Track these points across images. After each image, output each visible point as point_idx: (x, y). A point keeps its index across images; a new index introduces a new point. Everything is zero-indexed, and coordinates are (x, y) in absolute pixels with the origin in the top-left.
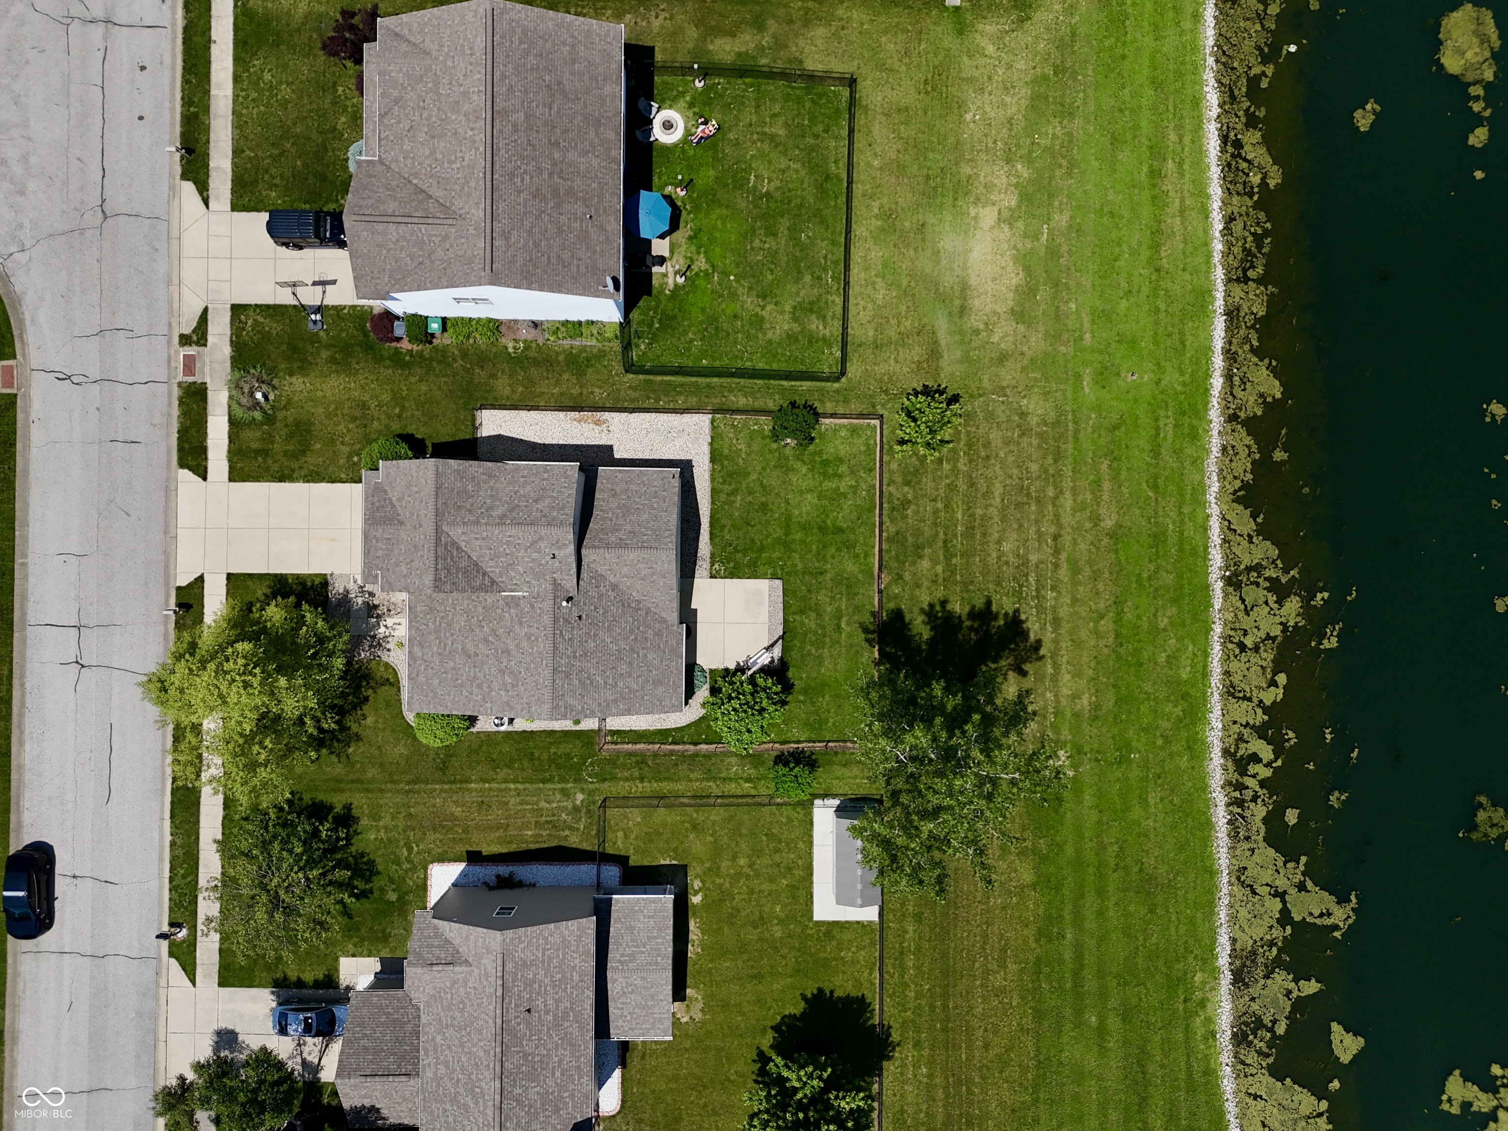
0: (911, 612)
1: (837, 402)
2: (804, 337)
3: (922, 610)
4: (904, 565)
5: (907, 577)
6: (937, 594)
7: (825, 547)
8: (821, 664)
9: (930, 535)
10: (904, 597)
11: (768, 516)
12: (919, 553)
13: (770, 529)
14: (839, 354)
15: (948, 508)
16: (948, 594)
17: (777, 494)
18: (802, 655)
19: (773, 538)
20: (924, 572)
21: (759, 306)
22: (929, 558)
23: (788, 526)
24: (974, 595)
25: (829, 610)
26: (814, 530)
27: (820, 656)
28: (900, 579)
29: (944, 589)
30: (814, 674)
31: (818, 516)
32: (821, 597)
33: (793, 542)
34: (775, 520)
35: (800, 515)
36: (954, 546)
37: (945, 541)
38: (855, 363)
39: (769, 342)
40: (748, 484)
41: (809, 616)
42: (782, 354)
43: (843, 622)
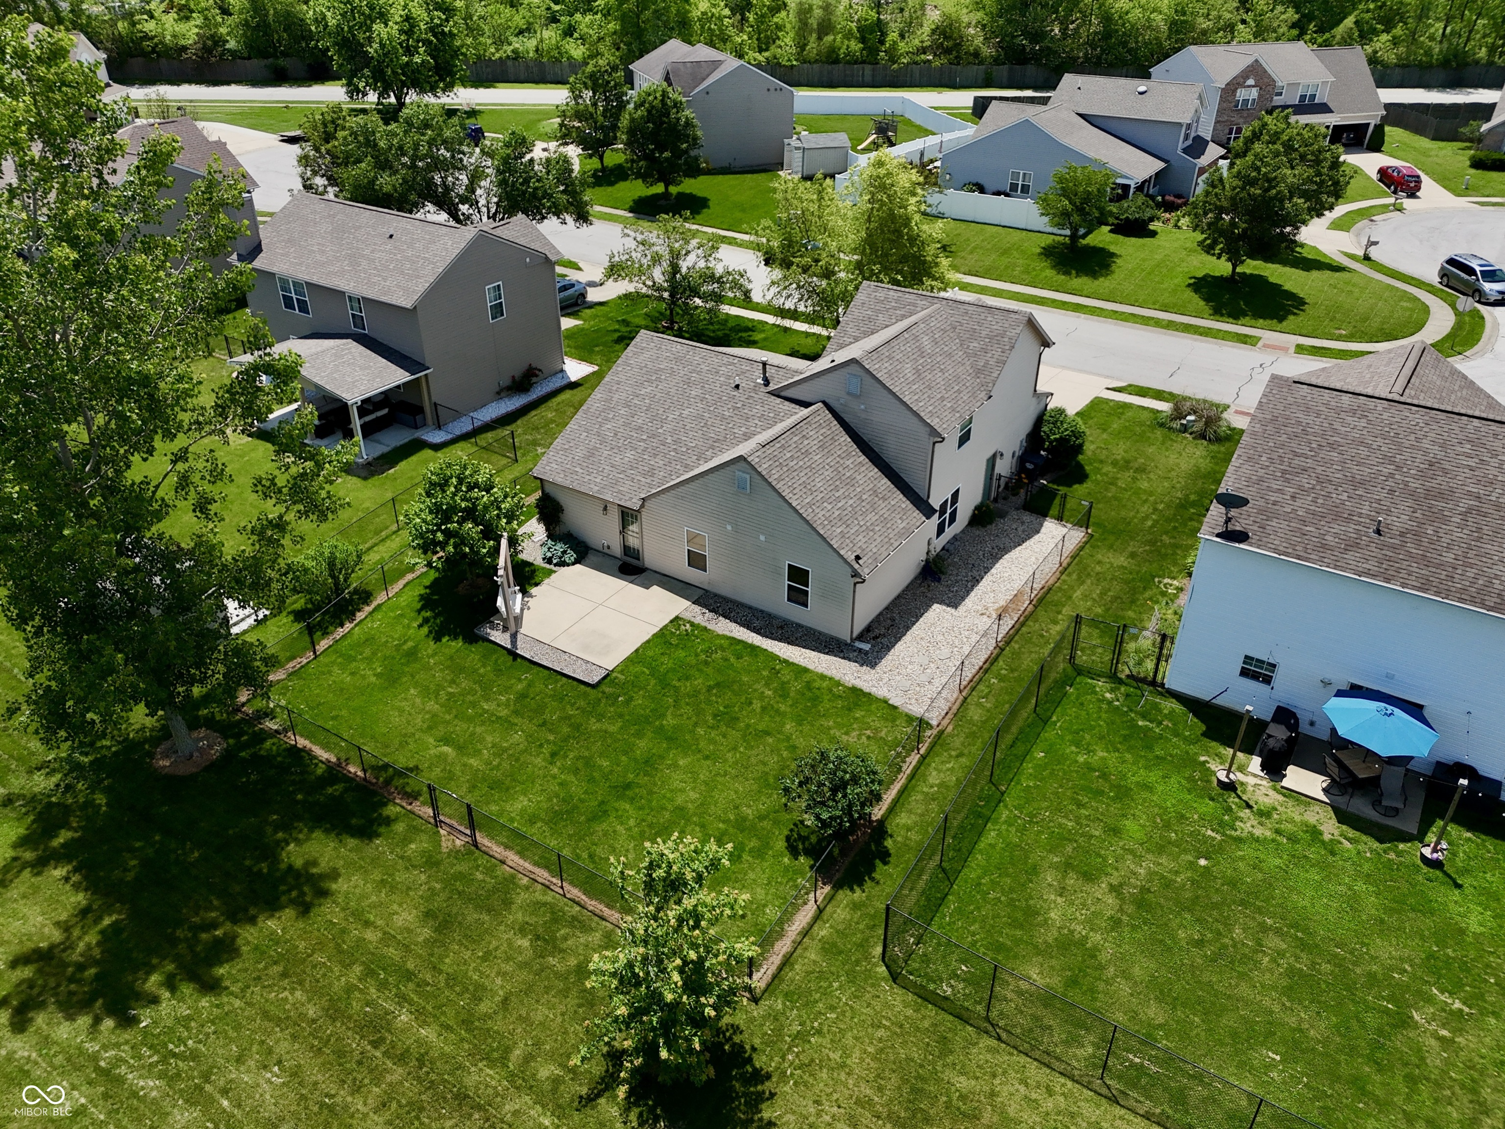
0: (354, 852)
1: (841, 933)
2: (1018, 942)
4: (442, 881)
5: (415, 875)
6: (338, 904)
7: (591, 780)
8: (426, 692)
9: (447, 956)
10: (391, 853)
11: (709, 718)
12: (435, 917)
13: (687, 710)
14: (945, 992)
15: (463, 1021)
16: (314, 923)
17: (735, 749)
18: (462, 670)
19: (668, 708)
20: (395, 907)
21: (1121, 885)
22: (409, 931)
23: (670, 739)
24: (261, 966)
25: (489, 739)
26: (632, 776)
27: (437, 695)
28: (426, 862)
29: (331, 921)
30: (421, 676)
31: (651, 793)
32: (518, 737)
33: (639, 735)
34: (696, 724)
35: (675, 766)
36: (383, 986)
37: (409, 976)
38: (910, 1012)
39: (1034, 870)
40: (783, 715)
41: (507, 705)
42: (998, 883)
43: (450, 750)
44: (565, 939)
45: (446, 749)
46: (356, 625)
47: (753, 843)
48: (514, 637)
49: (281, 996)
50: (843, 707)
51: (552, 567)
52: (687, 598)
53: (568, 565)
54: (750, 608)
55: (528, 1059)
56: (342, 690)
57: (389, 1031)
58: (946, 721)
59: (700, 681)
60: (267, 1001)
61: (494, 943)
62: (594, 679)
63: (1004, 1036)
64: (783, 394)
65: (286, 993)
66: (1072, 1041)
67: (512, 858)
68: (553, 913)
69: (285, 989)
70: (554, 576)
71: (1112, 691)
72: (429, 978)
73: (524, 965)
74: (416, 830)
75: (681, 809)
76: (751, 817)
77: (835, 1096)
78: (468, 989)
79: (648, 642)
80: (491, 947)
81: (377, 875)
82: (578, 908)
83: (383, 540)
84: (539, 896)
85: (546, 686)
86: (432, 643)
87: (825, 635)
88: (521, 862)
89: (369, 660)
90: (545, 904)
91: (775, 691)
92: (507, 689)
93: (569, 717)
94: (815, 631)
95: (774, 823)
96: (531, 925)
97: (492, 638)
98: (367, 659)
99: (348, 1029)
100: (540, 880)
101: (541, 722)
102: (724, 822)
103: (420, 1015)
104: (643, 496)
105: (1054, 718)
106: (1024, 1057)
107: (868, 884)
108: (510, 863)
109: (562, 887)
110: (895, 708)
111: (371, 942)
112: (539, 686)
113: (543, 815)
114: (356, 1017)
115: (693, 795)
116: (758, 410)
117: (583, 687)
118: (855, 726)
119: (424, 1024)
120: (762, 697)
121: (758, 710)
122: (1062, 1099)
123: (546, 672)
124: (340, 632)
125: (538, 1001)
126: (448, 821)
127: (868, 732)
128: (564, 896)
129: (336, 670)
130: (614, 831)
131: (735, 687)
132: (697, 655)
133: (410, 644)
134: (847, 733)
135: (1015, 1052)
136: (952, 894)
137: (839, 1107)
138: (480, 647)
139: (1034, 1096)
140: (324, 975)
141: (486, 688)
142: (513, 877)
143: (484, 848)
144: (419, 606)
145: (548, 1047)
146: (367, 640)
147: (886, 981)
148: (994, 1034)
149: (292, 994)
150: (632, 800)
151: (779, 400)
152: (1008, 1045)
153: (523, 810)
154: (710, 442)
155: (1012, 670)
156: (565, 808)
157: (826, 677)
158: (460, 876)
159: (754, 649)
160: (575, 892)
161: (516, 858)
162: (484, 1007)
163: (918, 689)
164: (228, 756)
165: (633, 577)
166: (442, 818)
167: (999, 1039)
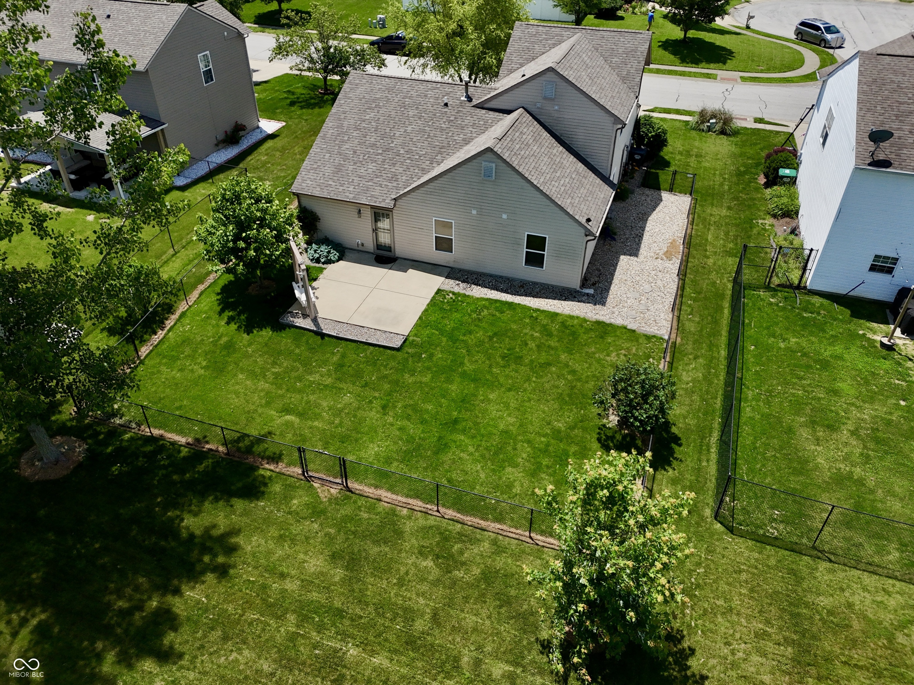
0: (245, 513)
2: (804, 485)
3: (235, 532)
4: (334, 525)
5: (309, 525)
6: (248, 565)
7: (423, 422)
8: (253, 375)
9: (367, 589)
10: (278, 511)
11: (499, 360)
12: (342, 558)
13: (480, 357)
14: (773, 534)
15: (407, 643)
16: (234, 585)
17: (528, 380)
18: (280, 353)
19: (464, 357)
20: (301, 556)
21: (857, 429)
22: (322, 573)
23: (474, 380)
24: (199, 635)
25: (325, 404)
26: (456, 413)
27: (264, 376)
28: (313, 513)
29: (249, 580)
30: (244, 363)
31: (476, 424)
32: (348, 398)
33: (449, 381)
34: (490, 366)
35: (489, 401)
36: (320, 628)
37: (340, 613)
38: (756, 555)
39: (790, 431)
40: (555, 349)
41: (330, 375)
42: (769, 444)
43: (293, 418)
44: (461, 552)
45: (288, 417)
46: (169, 331)
47: (573, 449)
48: (315, 320)
49: (231, 658)
50: (596, 337)
51: (320, 265)
52: (440, 275)
53: (334, 263)
54: (491, 276)
55: (477, 663)
56: (176, 384)
57: (345, 667)
58: (673, 336)
59: (481, 333)
60: (219, 666)
61: (403, 570)
62: (397, 343)
63: (833, 558)
64: (486, 106)
65: (234, 655)
66: (881, 551)
67: (384, 494)
68: (441, 533)
69: (232, 651)
70: (325, 272)
71: (773, 297)
72: (358, 611)
73: (436, 583)
74: (292, 487)
75: (506, 432)
76: (563, 429)
77: (738, 636)
78: (398, 614)
79: (426, 310)
80: (402, 573)
81: (274, 532)
82: (460, 526)
83: (165, 262)
84: (422, 522)
85: (358, 355)
86: (245, 335)
87: (557, 287)
88: (394, 497)
89: (192, 357)
90: (431, 527)
91: (541, 333)
92: (325, 363)
93: (386, 377)
94: (548, 285)
95: (583, 430)
96: (428, 547)
97: (297, 324)
98: (189, 356)
99: (307, 674)
100: (417, 508)
101: (364, 383)
102: (544, 436)
103: (364, 644)
104: (394, 197)
105: (747, 321)
106: (855, 570)
107: (675, 463)
108: (386, 500)
109: (438, 511)
110: (634, 331)
111: (293, 591)
112: (352, 356)
113: (395, 455)
114: (309, 662)
115: (511, 420)
116: (469, 120)
117: (389, 351)
118: (611, 349)
119: (373, 653)
120: (533, 338)
121: (535, 348)
122: (898, 596)
123: (354, 344)
124: (156, 339)
125: (462, 611)
126: (316, 475)
127: (623, 352)
128: (443, 517)
129: (164, 369)
130: (460, 458)
131: (509, 334)
132: (470, 315)
133: (225, 339)
134: (608, 355)
135: (847, 568)
136: (739, 459)
137: (746, 643)
138: (288, 332)
139: (879, 599)
140: (264, 630)
141: (306, 364)
142: (393, 511)
143: (357, 492)
144: (219, 309)
145: (490, 649)
146: (184, 341)
147: (726, 534)
148: (824, 557)
149: (241, 654)
150: (463, 431)
151: (484, 111)
152: (839, 564)
153: (377, 455)
154: (437, 149)
155: (700, 293)
156: (411, 447)
157: (573, 317)
158: (347, 519)
159: (510, 305)
160: (450, 513)
161: (389, 495)
162: (420, 625)
163: (642, 315)
164: (91, 454)
165: (390, 265)
166: (310, 474)
167: (831, 561)
